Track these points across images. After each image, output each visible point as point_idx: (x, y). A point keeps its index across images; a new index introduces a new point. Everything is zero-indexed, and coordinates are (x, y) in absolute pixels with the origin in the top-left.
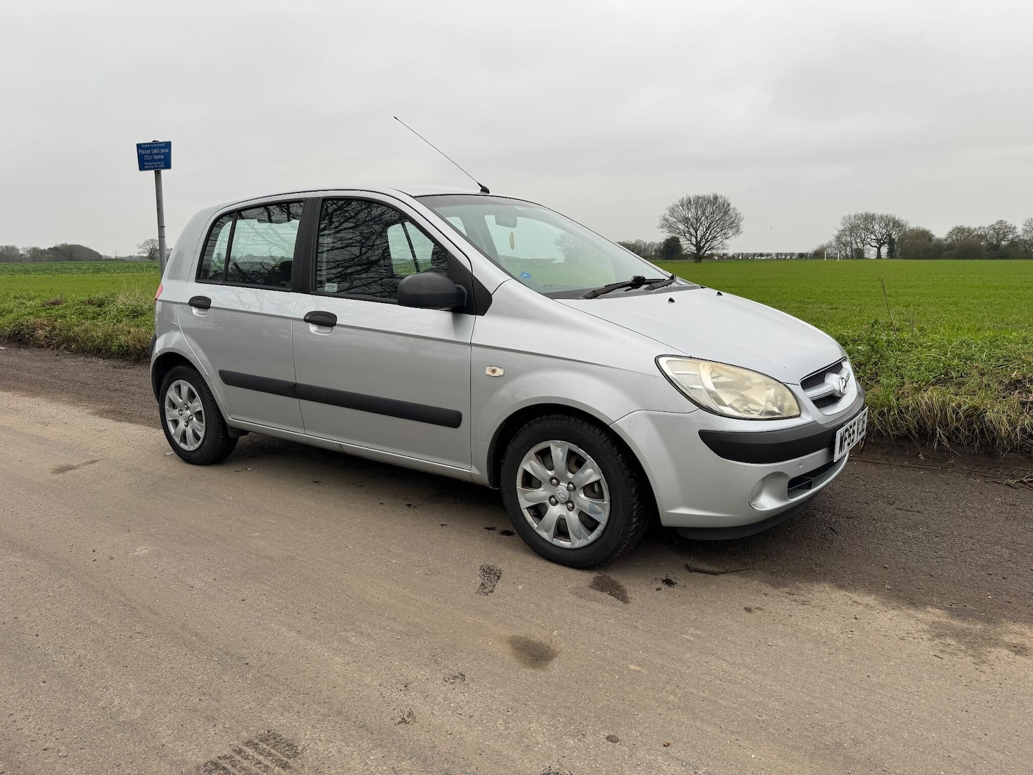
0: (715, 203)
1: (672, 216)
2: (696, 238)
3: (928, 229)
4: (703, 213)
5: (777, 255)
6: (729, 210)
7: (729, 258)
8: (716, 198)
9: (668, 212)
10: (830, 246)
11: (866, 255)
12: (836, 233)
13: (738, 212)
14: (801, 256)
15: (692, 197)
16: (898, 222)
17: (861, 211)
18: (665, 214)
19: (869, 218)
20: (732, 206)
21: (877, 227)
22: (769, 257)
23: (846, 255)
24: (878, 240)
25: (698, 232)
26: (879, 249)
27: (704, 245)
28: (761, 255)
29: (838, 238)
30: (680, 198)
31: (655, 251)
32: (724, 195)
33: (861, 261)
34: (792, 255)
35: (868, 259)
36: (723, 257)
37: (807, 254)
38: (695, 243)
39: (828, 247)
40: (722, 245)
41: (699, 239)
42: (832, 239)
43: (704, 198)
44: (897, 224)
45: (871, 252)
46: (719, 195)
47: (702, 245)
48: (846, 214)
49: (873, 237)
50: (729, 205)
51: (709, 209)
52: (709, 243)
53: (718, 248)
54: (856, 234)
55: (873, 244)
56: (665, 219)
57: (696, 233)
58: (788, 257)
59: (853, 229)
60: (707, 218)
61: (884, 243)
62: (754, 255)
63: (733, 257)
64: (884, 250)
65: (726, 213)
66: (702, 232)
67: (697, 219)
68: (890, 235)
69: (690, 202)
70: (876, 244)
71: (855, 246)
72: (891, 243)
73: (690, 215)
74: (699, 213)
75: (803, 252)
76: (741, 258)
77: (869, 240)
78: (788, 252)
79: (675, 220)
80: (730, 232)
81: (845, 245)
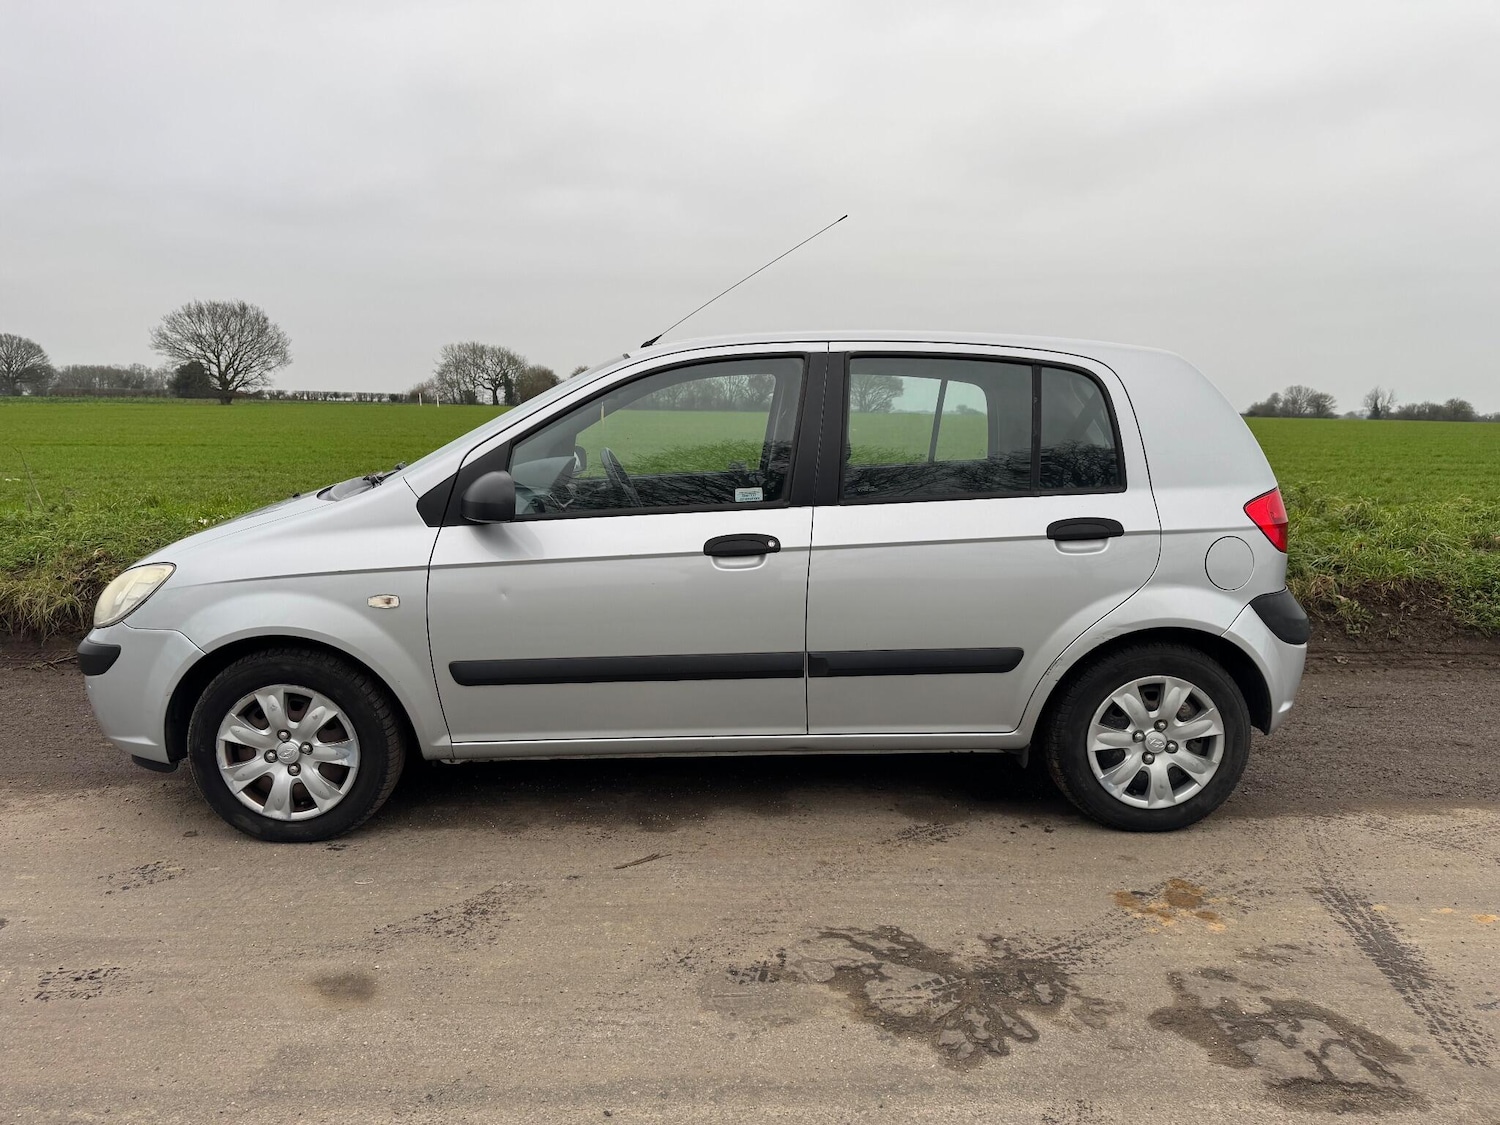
0: (243, 316)
1: (174, 329)
2: (219, 366)
3: (550, 368)
4: (226, 328)
5: (360, 395)
6: (267, 328)
7: (288, 398)
8: (244, 308)
9: (164, 324)
10: (431, 386)
11: (480, 399)
12: (438, 369)
13: (280, 331)
14: (394, 398)
15: (203, 303)
16: (513, 358)
17: (467, 340)
18: (161, 327)
19: (478, 351)
20: (271, 322)
21: (488, 363)
22: (347, 399)
23: (454, 398)
24: (493, 381)
25: (221, 358)
26: (495, 392)
27: (233, 377)
28: (336, 395)
29: (441, 375)
30: (185, 304)
31: (168, 382)
32: (256, 304)
33: (473, 407)
34: (381, 396)
35: (483, 404)
36: (277, 397)
37: (401, 396)
38: (217, 375)
39: (429, 387)
40: (263, 379)
41: (223, 368)
42: (434, 376)
43: (225, 308)
44: (512, 360)
45: (486, 396)
46: (248, 304)
47: (229, 377)
48: (448, 343)
49: (486, 376)
50: (265, 320)
51: (234, 325)
52: (241, 375)
53: (257, 384)
54: (464, 371)
55: (486, 386)
56: (160, 335)
57: (218, 359)
58: (376, 400)
59: (458, 364)
60: (232, 337)
61: (500, 385)
62: (326, 395)
63: (294, 397)
64: (501, 393)
65: (263, 331)
66: (227, 359)
67: (216, 339)
68: (505, 375)
69: (201, 311)
70: (490, 386)
71: (463, 387)
72: (508, 384)
73: (204, 332)
74: (219, 329)
75: (395, 392)
76: (305, 398)
77: (481, 380)
78: (375, 392)
79: (179, 337)
80: (273, 362)
81: (451, 384)
